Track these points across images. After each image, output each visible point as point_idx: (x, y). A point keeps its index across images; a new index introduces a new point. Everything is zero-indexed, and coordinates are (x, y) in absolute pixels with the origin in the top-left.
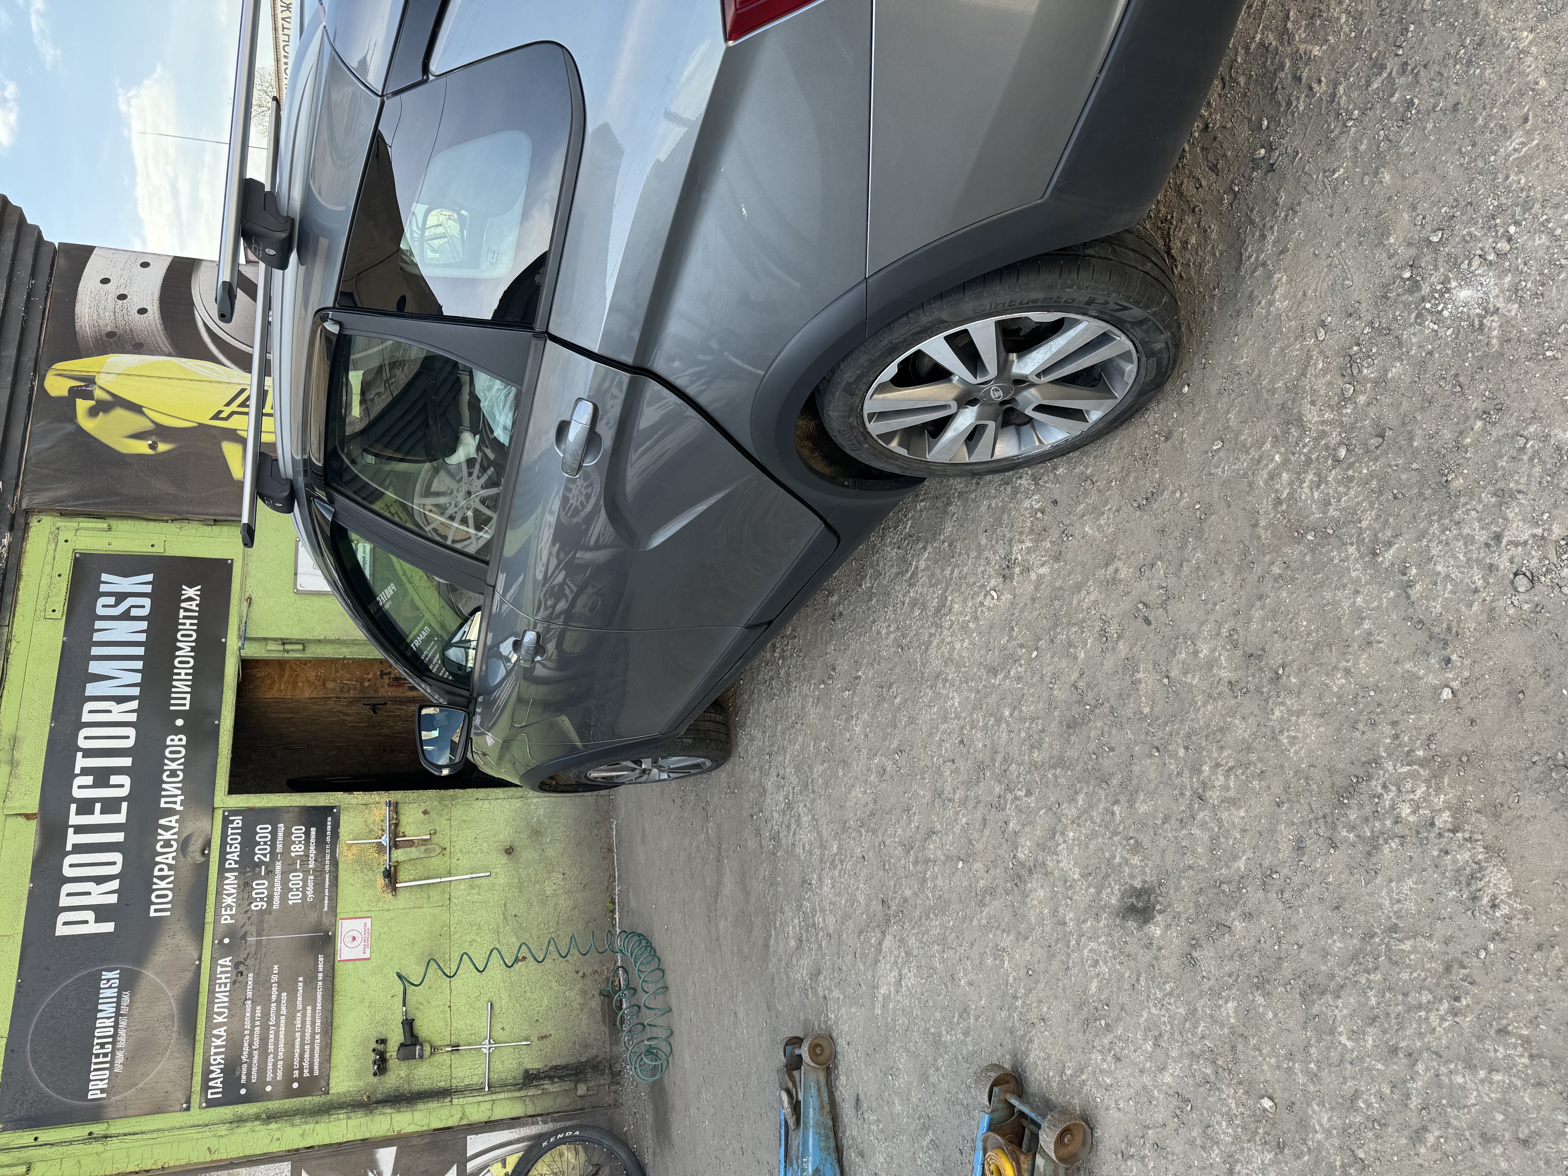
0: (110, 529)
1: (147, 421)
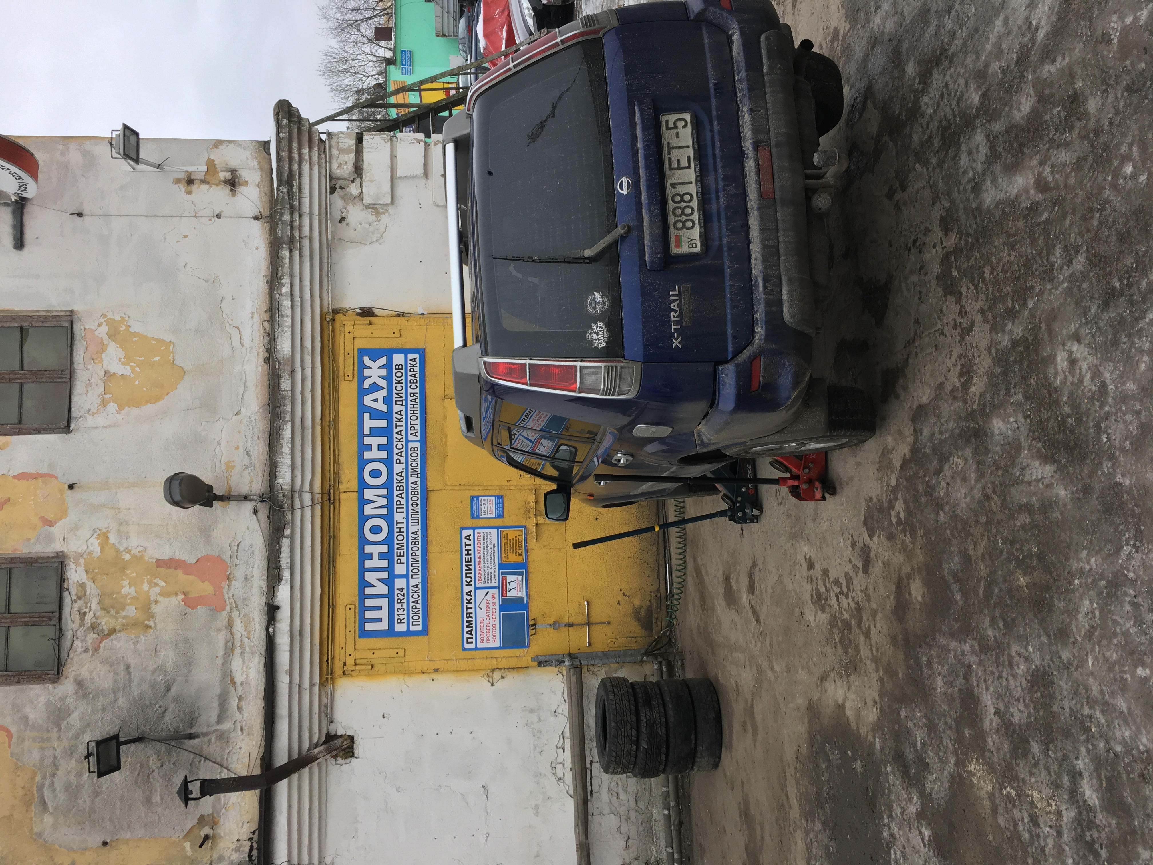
0: (371, 323)
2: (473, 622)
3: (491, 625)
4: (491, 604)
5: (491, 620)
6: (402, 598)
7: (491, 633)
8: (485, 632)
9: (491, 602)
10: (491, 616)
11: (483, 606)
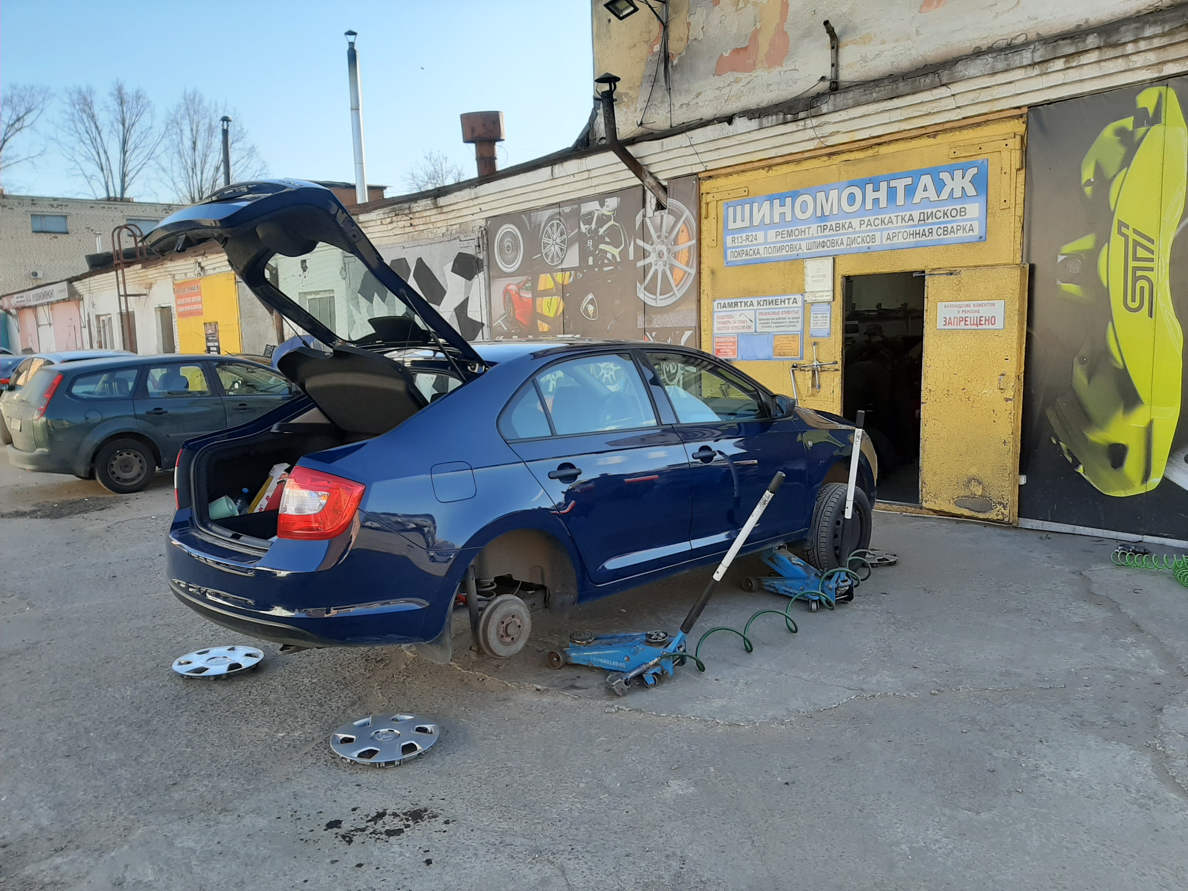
1: (1114, 173)
2: (731, 309)
3: (729, 325)
4: (743, 325)
5: (732, 325)
6: (750, 239)
7: (723, 325)
8: (725, 320)
9: (745, 325)
10: (735, 325)
11: (743, 318)
